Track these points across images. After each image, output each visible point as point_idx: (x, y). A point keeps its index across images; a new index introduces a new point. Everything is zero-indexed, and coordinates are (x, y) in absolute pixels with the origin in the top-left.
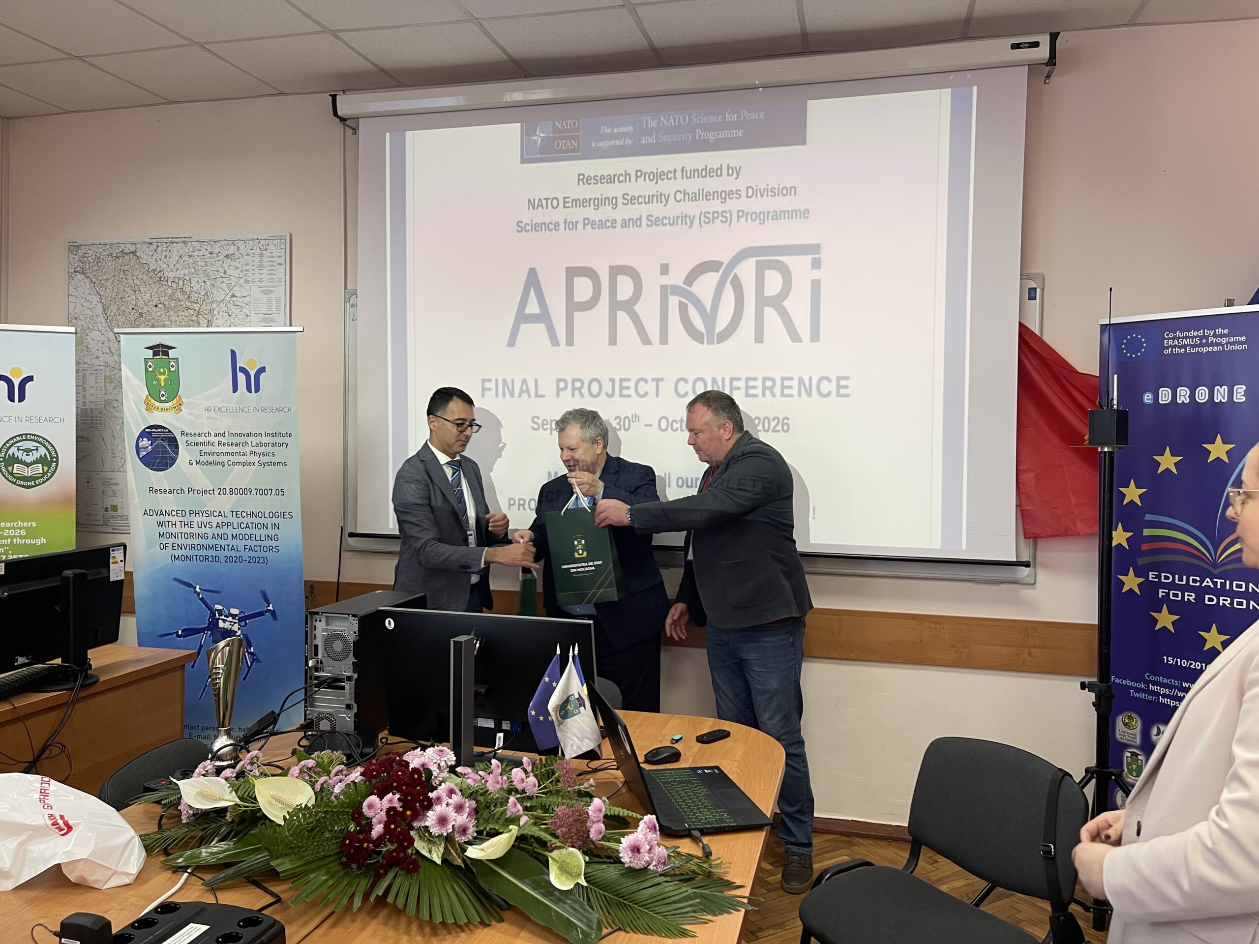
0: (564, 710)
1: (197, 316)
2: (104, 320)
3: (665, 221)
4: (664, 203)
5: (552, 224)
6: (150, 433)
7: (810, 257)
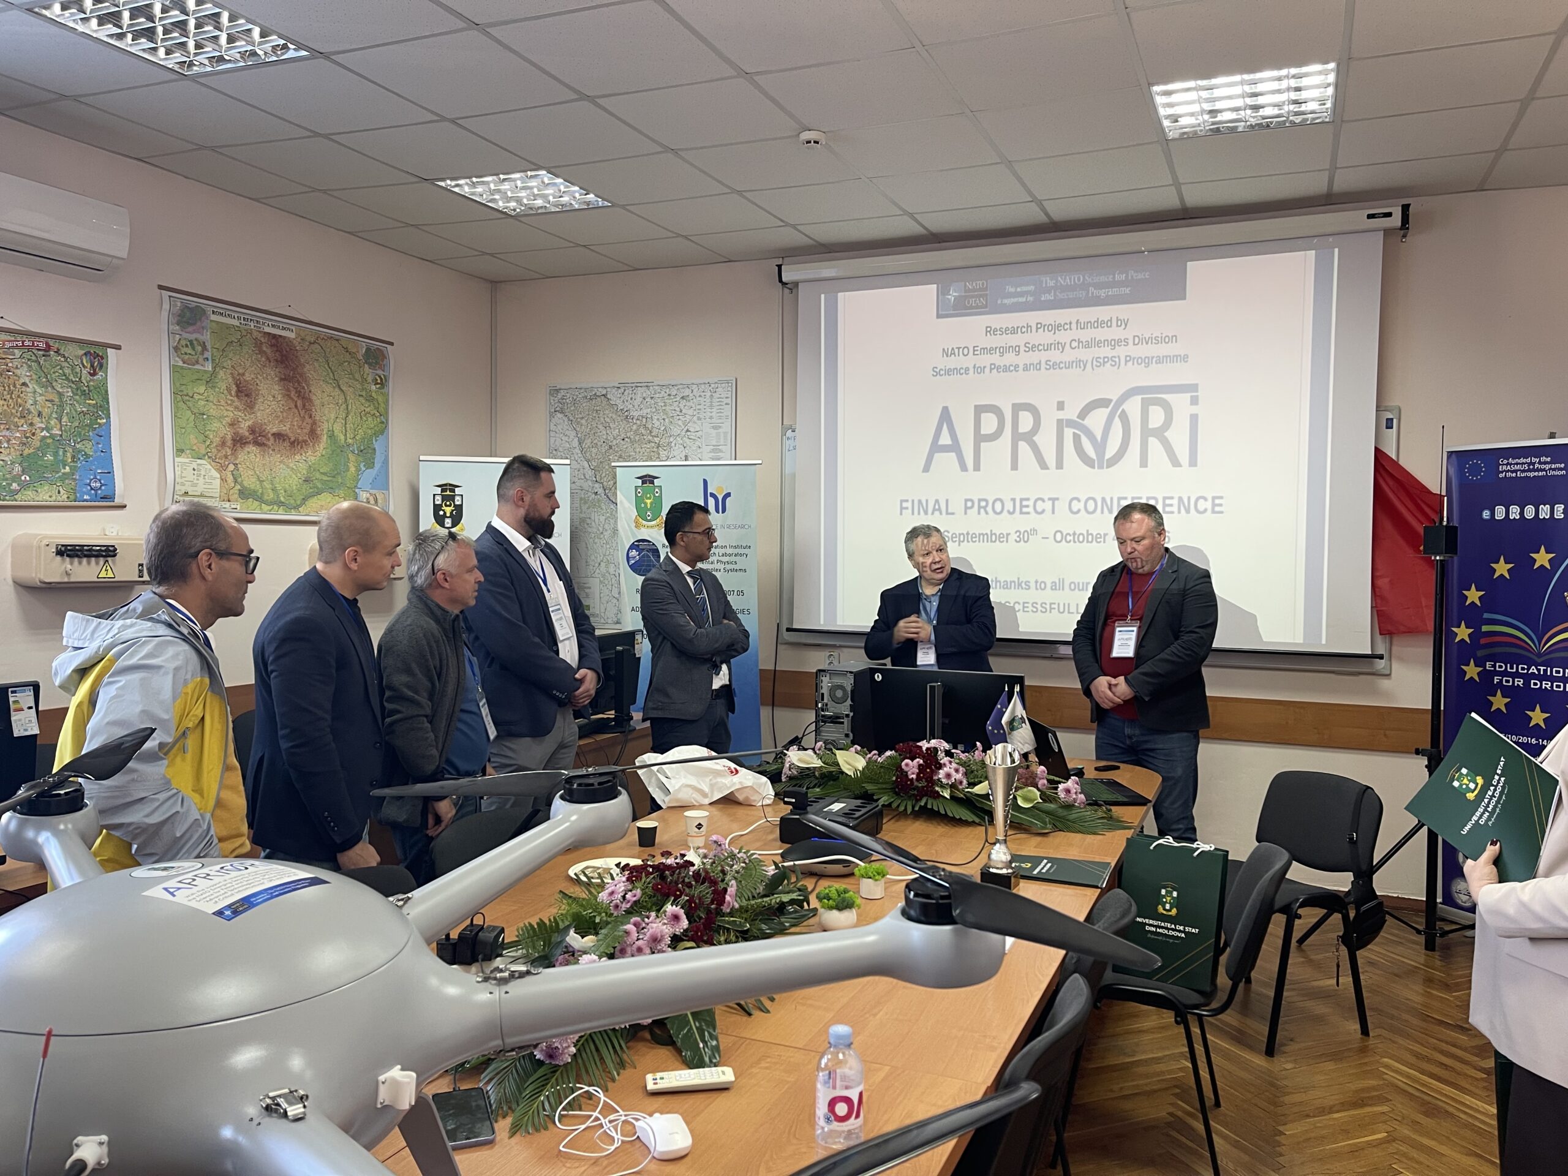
0: (1011, 722)
1: (658, 447)
2: (579, 452)
4: (1061, 350)
5: (963, 369)
6: (638, 546)
7: (1189, 395)
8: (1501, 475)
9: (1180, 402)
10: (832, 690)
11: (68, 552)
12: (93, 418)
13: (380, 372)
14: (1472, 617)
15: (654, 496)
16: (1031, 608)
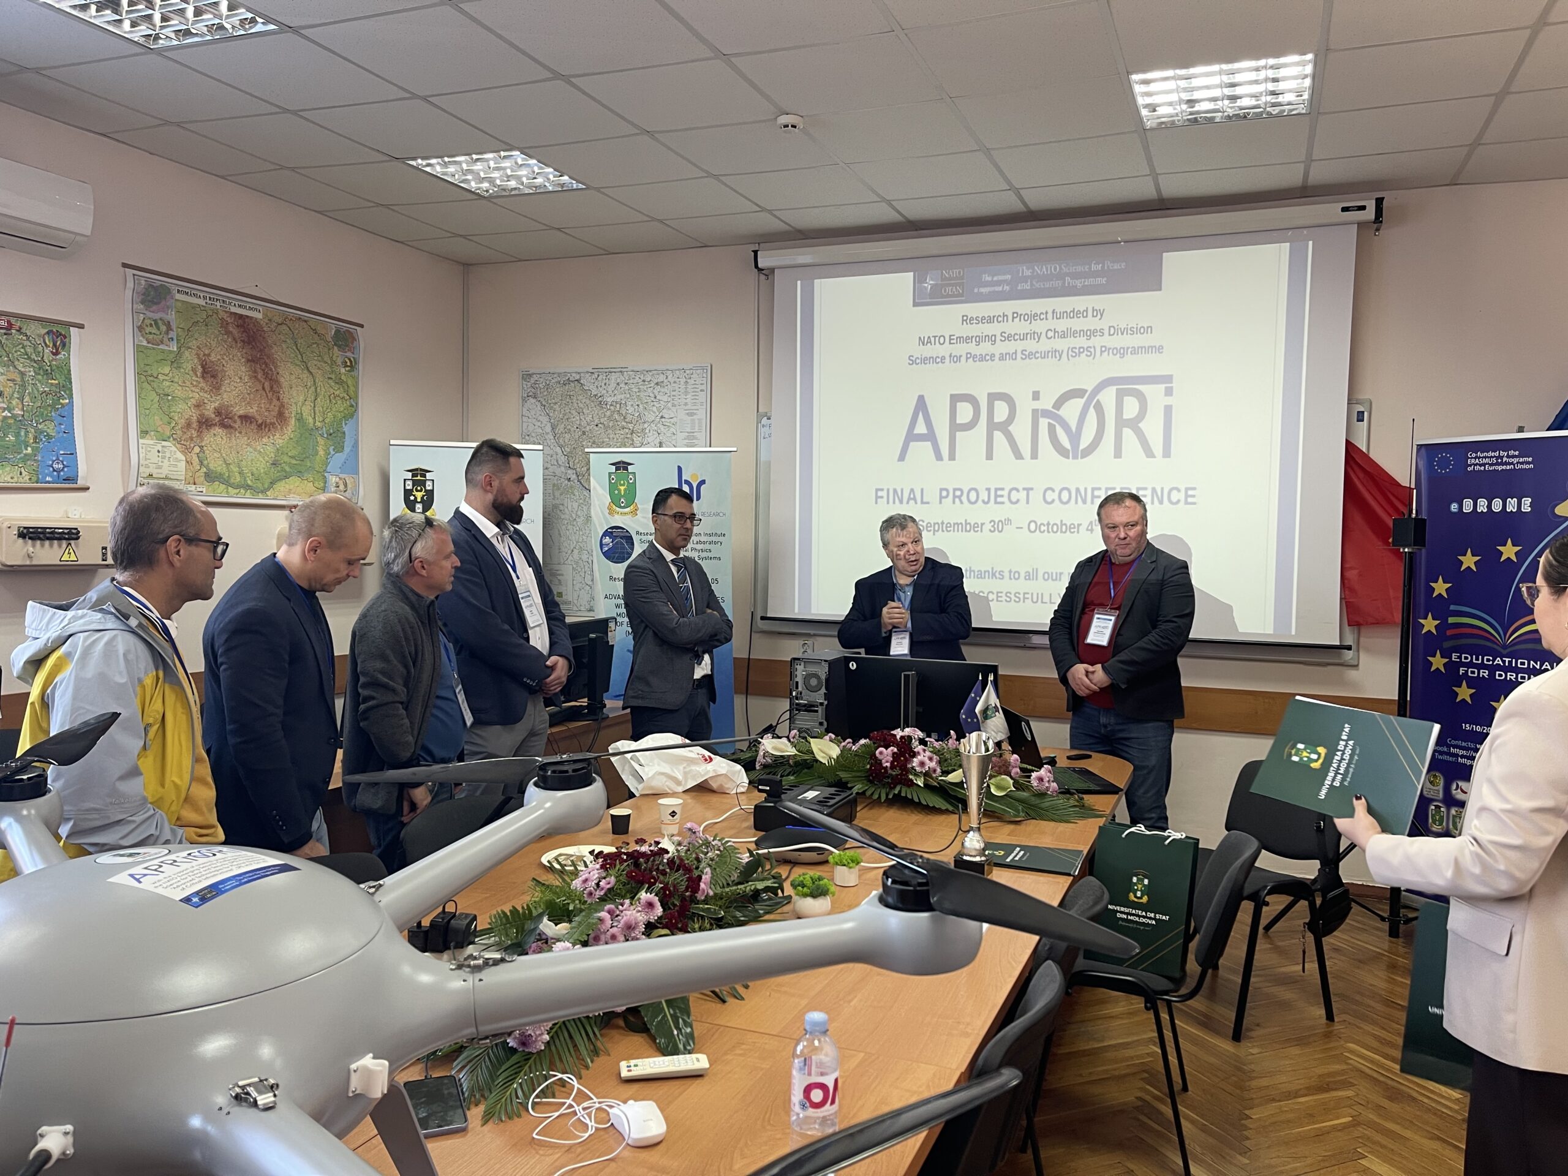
1: (631, 434)
2: (552, 437)
3: (1037, 355)
4: (1037, 340)
5: (939, 358)
6: (611, 533)
7: (1163, 386)
8: (1469, 469)
9: (1154, 393)
10: (807, 678)
11: (31, 534)
12: (55, 398)
13: (349, 354)
14: (1439, 608)
15: (628, 481)
16: (1004, 598)
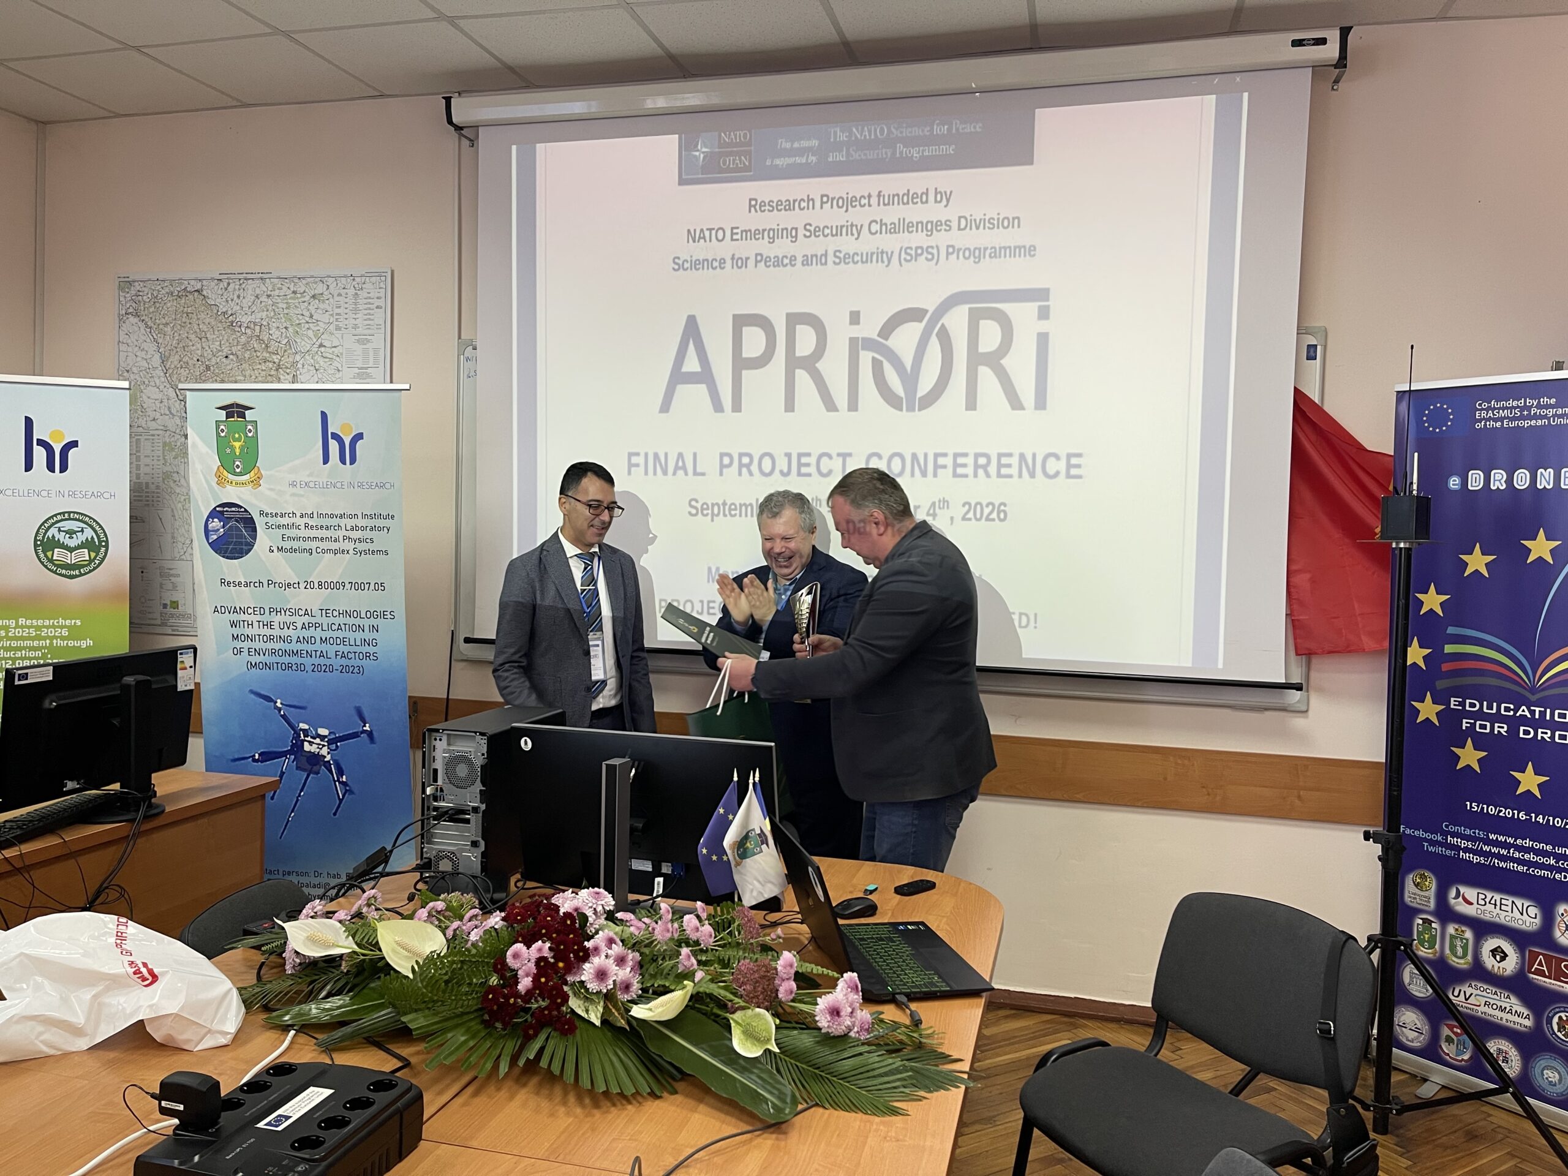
0: (743, 848)
1: (277, 370)
2: (162, 374)
4: (856, 236)
5: (716, 260)
6: (222, 513)
7: (1036, 305)
8: (1478, 426)
10: (452, 763)
15: (247, 436)
